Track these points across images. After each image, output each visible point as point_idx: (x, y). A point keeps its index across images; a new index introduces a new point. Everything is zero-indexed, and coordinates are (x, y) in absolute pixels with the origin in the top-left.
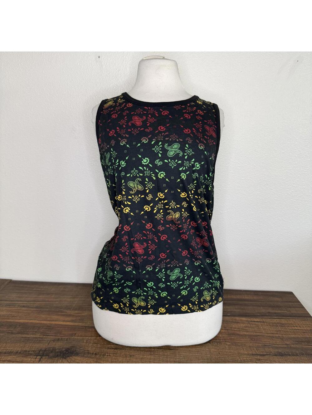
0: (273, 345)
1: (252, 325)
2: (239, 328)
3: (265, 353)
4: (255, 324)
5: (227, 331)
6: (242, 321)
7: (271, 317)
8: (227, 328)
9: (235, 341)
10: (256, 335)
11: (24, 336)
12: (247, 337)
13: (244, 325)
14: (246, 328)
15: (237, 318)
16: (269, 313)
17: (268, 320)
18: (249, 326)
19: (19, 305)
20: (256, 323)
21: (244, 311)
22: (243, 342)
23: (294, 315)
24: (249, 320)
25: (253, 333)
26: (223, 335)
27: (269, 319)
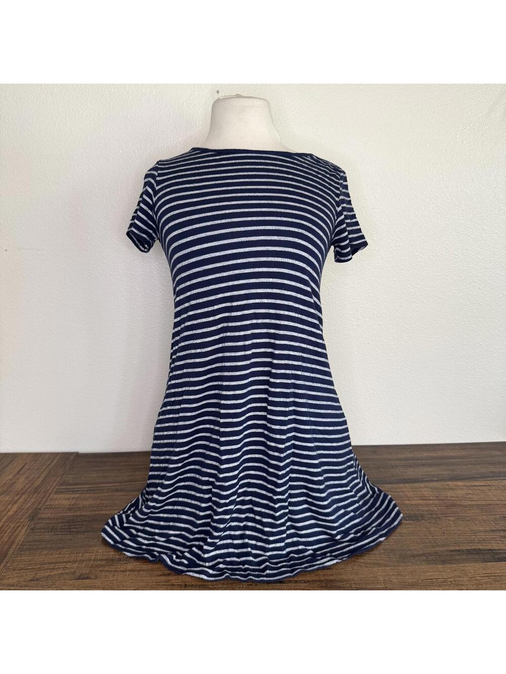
1: (474, 491)
2: (457, 497)
4: (479, 490)
5: (441, 501)
6: (458, 486)
7: (498, 478)
8: (442, 498)
9: (459, 515)
10: (484, 503)
12: (475, 508)
13: (464, 492)
14: (468, 496)
15: (449, 483)
16: (492, 472)
17: (495, 483)
18: (471, 493)
19: (109, 489)
20: (480, 488)
21: (456, 472)
22: (471, 514)
24: (468, 484)
25: (480, 502)
26: (439, 508)
27: (495, 481)
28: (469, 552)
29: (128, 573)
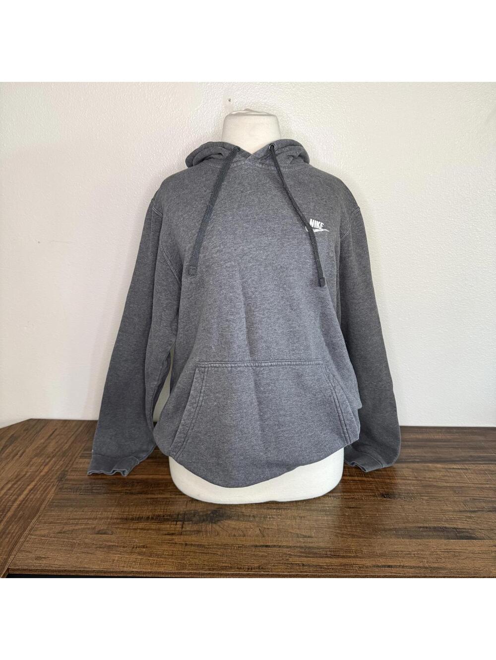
1: (451, 474)
2: (434, 478)
3: (476, 509)
5: (419, 482)
6: (437, 468)
8: (420, 478)
9: (433, 495)
10: (458, 485)
11: (149, 496)
12: (449, 489)
13: (441, 474)
14: (445, 478)
15: (430, 465)
16: (471, 456)
17: (472, 467)
18: (449, 475)
20: (457, 471)
21: (438, 455)
22: (444, 495)
24: (446, 467)
26: (416, 488)
28: (435, 529)
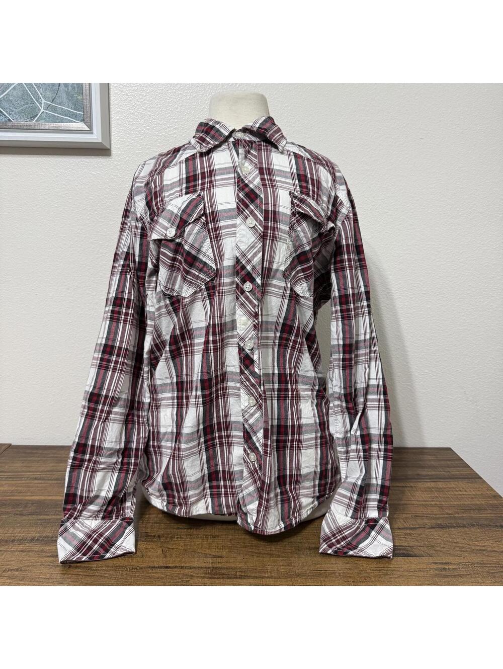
0: (429, 516)
4: (399, 490)
7: (422, 480)
19: (28, 477)
23: (456, 476)
25: (396, 501)
27: (419, 483)
29: (17, 553)
